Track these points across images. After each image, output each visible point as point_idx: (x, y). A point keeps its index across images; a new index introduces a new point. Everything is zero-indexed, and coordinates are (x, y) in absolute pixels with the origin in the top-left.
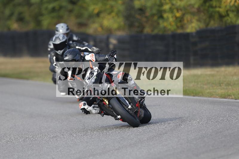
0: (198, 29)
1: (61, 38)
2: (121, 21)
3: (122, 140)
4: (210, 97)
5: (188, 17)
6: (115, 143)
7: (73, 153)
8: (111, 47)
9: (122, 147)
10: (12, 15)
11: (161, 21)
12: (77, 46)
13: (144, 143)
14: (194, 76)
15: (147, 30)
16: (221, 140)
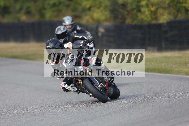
0: (168, 20)
1: (62, 29)
2: (107, 14)
3: (108, 108)
4: (178, 74)
5: (160, 11)
6: (102, 111)
7: (70, 118)
8: (100, 34)
9: (108, 114)
10: (21, 9)
11: (139, 14)
12: (75, 35)
13: (125, 111)
14: (165, 57)
15: (128, 21)
16: (186, 108)
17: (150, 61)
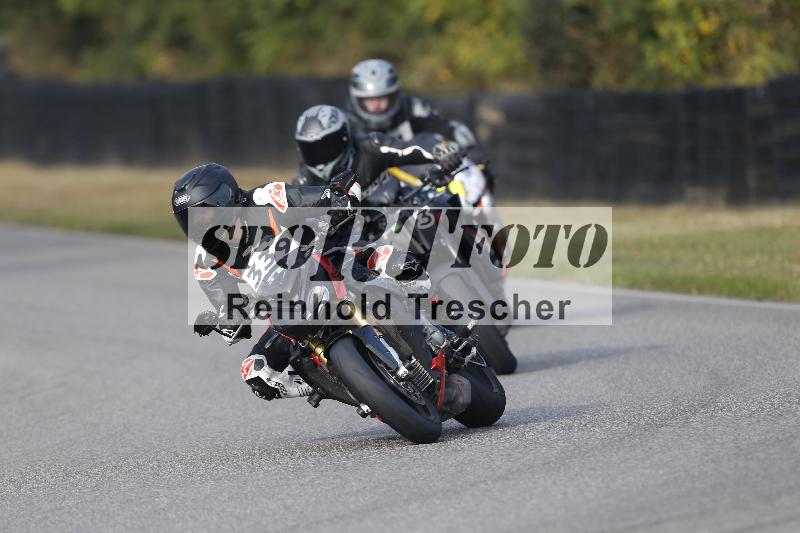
0: (773, 74)
1: (325, 121)
2: (514, 46)
3: (517, 447)
5: (739, 34)
6: (494, 458)
7: (355, 490)
8: (484, 133)
9: (518, 470)
10: (150, 25)
11: (649, 48)
12: (382, 144)
14: (761, 231)
15: (604, 78)
17: (694, 247)
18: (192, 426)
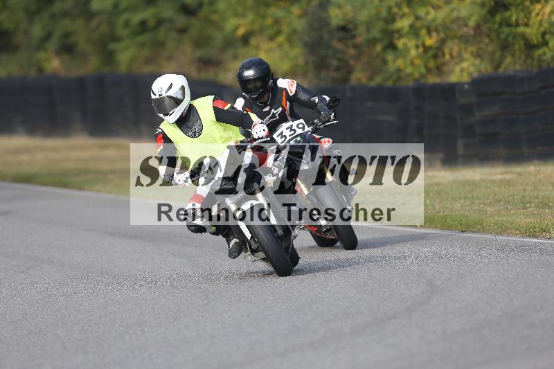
0: (476, 75)
4: (501, 233)
5: (452, 47)
11: (390, 57)
18: (69, 316)
